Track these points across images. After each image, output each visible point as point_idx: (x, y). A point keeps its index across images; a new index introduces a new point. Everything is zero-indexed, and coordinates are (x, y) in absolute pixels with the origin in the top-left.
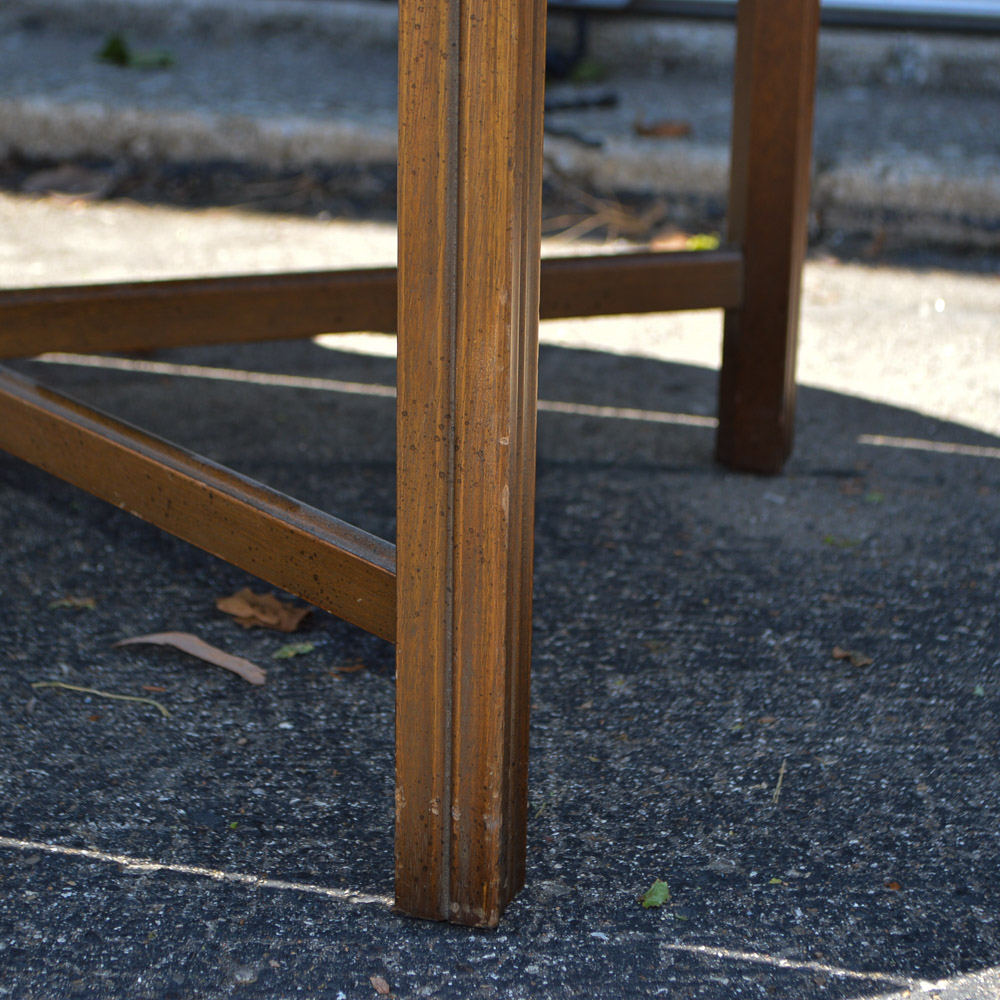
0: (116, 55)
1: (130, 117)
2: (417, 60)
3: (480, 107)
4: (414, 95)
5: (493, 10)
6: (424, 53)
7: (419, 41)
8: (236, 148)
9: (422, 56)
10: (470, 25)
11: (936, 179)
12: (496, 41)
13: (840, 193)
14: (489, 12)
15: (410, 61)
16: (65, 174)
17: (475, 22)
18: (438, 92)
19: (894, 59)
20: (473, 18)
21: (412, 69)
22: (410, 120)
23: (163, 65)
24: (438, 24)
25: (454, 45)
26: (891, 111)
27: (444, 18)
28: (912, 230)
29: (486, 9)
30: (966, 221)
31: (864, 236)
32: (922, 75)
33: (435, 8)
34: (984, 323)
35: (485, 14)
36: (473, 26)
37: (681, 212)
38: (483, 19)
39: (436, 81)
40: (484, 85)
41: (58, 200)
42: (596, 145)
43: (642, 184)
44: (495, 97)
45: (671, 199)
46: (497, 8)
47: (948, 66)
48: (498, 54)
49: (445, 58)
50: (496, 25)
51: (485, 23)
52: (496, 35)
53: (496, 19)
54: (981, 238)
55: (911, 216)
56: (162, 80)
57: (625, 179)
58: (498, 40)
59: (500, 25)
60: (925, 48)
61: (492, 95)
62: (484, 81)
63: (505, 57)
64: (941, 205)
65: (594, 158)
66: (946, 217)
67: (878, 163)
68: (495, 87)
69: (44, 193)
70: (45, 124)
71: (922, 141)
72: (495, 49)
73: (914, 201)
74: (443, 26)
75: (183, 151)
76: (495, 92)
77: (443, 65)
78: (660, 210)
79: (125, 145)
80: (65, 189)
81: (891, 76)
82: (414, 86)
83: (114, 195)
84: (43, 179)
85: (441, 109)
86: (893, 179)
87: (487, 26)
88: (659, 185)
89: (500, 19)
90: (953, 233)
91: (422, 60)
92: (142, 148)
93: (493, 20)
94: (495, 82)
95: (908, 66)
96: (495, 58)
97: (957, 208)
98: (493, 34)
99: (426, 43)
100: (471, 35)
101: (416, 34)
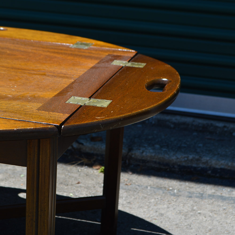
2: (29, 222)
3: (41, 231)
11: (153, 154)
12: (44, 220)
13: (133, 156)
20: (40, 216)
24: (34, 216)
33: (33, 213)
36: (40, 217)
37: (100, 158)
39: (33, 226)
40: (42, 228)
42: (81, 144)
46: (45, 215)
49: (35, 222)
51: (42, 217)
59: (45, 218)
65: (81, 146)
76: (44, 229)
78: (95, 158)
82: (29, 227)
88: (95, 152)
94: (44, 227)
96: (44, 223)
99: (31, 219)
101: (29, 217)
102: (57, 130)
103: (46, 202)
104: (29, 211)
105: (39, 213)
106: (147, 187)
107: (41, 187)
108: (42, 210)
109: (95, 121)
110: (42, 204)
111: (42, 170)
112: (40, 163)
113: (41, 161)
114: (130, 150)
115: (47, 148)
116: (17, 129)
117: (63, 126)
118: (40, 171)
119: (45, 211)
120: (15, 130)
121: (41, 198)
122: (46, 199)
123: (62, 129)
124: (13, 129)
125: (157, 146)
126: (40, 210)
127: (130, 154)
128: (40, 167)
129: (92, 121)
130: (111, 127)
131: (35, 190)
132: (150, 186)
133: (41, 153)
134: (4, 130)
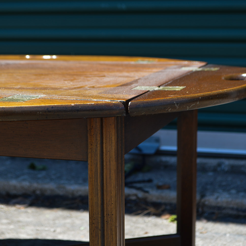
0: (33, 167)
1: (35, 185)
2: (93, 231)
3: (109, 242)
4: (93, 239)
5: (111, 220)
6: (95, 229)
7: (94, 227)
8: (61, 192)
9: (95, 230)
10: (106, 223)
11: (230, 200)
12: (112, 227)
13: (207, 203)
14: (110, 220)
15: (92, 231)
16: (19, 199)
17: (107, 223)
18: (99, 238)
19: (219, 165)
20: (106, 222)
21: (92, 233)
22: (92, 245)
23: (44, 169)
24: (98, 223)
25: (102, 228)
26: (219, 178)
27: (99, 222)
28: (224, 212)
29: (109, 220)
30: (237, 210)
31: (213, 213)
32: (226, 169)
33: (98, 219)
34: (242, 239)
35: (109, 221)
36: (107, 224)
37: (168, 207)
38: (109, 222)
39: (98, 236)
40: (109, 237)
41: (18, 206)
42: (147, 192)
43: (159, 201)
44: (112, 240)
45: (165, 204)
46: (112, 220)
47: (232, 167)
48: (113, 230)
49: (100, 231)
50: (112, 224)
51: (109, 223)
52: (112, 226)
53: (112, 222)
54: (241, 214)
55: (224, 208)
56: (44, 173)
57: (154, 199)
58: (113, 227)
59: (113, 224)
60: (227, 162)
61: (111, 239)
62: (110, 236)
63: (114, 231)
64: (231, 206)
65: (147, 195)
66: (232, 209)
67: (216, 195)
68: (112, 238)
69: (14, 204)
70: (15, 187)
71: (226, 188)
72: (112, 229)
73: (224, 205)
74: (99, 223)
75: (48, 193)
76: (112, 239)
77: (100, 232)
78: (163, 207)
79: (34, 192)
80: (19, 203)
81: (219, 169)
82: (93, 237)
83: (32, 205)
84: (14, 201)
85: (99, 242)
86: (219, 200)
87: (110, 224)
88: (163, 201)
89: (113, 222)
90: (234, 213)
91: (95, 231)
92: (38, 192)
93: (111, 222)
94: (112, 236)
95: (223, 167)
96: (112, 231)
97: (235, 207)
98: (111, 225)
99: (96, 227)
100: (106, 226)
101: (93, 225)
102: (123, 106)
103: (112, 203)
104: (93, 217)
105: (105, 218)
106: (225, 234)
107: (106, 184)
108: (109, 214)
109: (168, 98)
110: (108, 206)
111: (107, 162)
112: (104, 154)
113: (104, 152)
114: (203, 196)
115: (111, 134)
116: (75, 105)
117: (130, 103)
118: (105, 164)
119: (113, 215)
120: (73, 106)
121: (106, 199)
122: (113, 200)
123: (129, 105)
124: (70, 105)
125: (233, 191)
126: (106, 215)
127: (203, 200)
128: (104, 159)
129: (165, 98)
130: (187, 107)
131: (99, 189)
132: (229, 233)
133: (104, 141)
134: (59, 105)
